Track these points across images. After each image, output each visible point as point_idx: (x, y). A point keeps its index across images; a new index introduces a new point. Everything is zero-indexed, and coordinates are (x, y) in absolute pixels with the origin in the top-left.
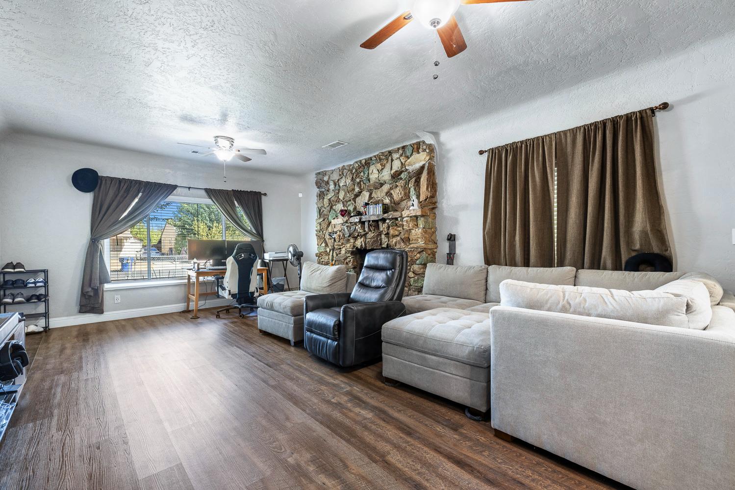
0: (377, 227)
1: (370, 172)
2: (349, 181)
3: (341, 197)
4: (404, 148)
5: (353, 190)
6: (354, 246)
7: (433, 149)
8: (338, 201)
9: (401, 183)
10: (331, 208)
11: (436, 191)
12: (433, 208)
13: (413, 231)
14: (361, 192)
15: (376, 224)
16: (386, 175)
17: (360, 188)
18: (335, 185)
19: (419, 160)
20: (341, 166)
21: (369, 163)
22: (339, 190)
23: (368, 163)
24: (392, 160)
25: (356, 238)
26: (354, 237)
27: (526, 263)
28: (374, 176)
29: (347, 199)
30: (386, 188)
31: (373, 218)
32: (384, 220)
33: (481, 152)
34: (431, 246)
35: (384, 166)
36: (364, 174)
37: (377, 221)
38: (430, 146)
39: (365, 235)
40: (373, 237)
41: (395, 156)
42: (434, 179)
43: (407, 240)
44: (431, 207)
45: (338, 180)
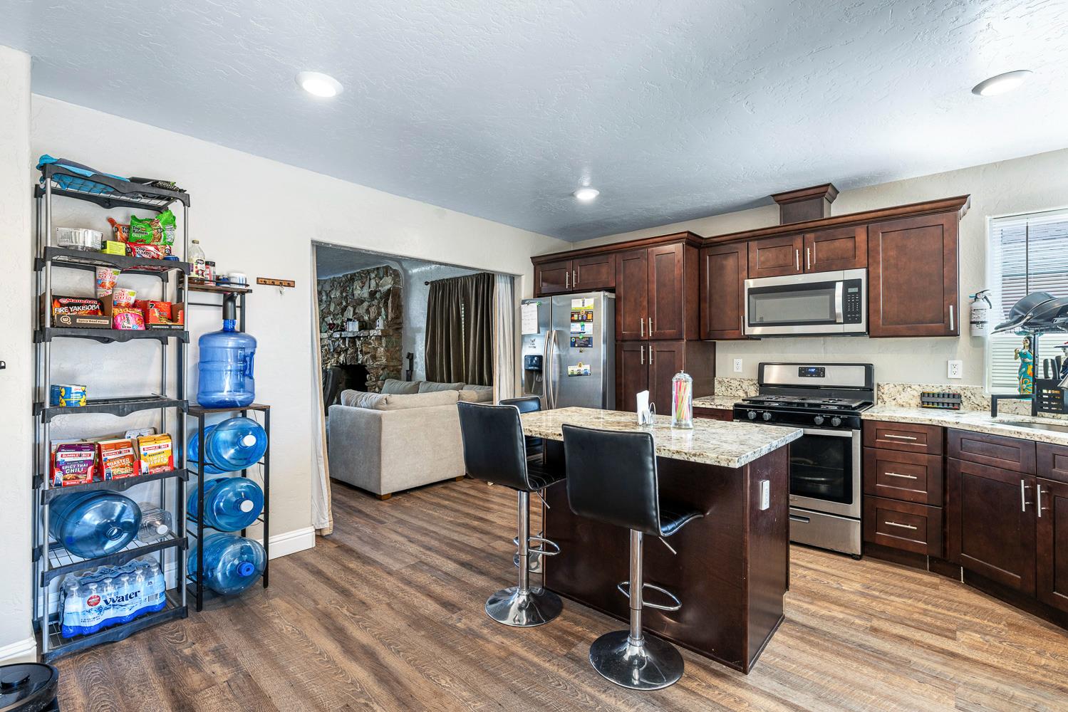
0: (354, 343)
1: (354, 287)
2: (338, 294)
3: (332, 309)
4: (378, 269)
5: (342, 303)
6: (337, 362)
7: (398, 274)
8: (329, 313)
9: (375, 302)
10: (323, 320)
11: (401, 313)
12: (397, 329)
13: (379, 349)
14: (347, 307)
15: (353, 340)
16: (365, 293)
17: (347, 302)
18: (327, 295)
19: (387, 283)
20: (332, 277)
21: (354, 279)
22: (330, 302)
23: (352, 279)
24: (370, 279)
25: (339, 354)
26: (337, 352)
27: (449, 381)
28: (357, 292)
29: (336, 312)
30: (366, 304)
31: (351, 335)
32: (359, 337)
33: (427, 283)
34: (394, 363)
35: (364, 283)
36: (350, 288)
37: (354, 338)
38: (395, 271)
39: (346, 350)
40: (352, 354)
41: (373, 275)
42: (399, 301)
43: (374, 358)
44: (397, 326)
45: (330, 291)
